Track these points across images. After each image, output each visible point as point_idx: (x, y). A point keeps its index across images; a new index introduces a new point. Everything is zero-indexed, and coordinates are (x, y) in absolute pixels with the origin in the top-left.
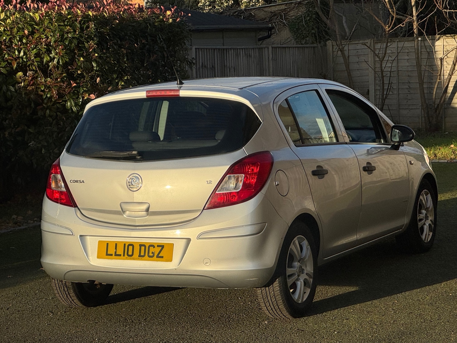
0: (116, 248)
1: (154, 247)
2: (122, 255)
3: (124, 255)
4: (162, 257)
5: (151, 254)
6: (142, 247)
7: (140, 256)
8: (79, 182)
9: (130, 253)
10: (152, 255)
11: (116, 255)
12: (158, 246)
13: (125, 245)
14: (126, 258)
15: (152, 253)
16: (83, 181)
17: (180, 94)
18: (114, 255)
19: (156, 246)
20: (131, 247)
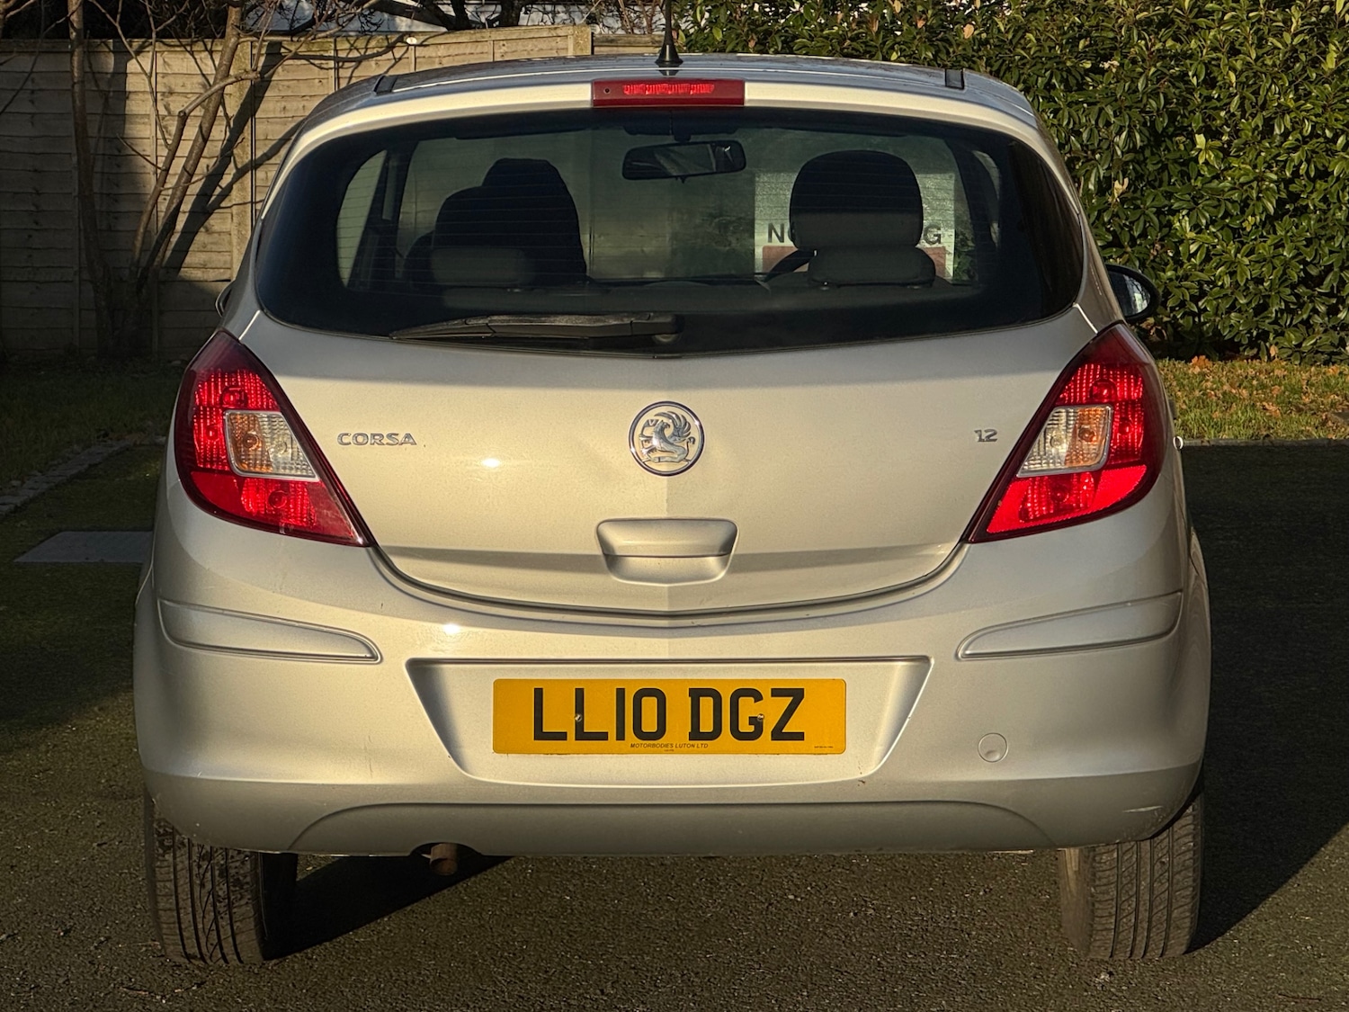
0: (580, 709)
1: (757, 696)
2: (613, 734)
3: (621, 736)
4: (799, 736)
5: (745, 727)
6: (701, 698)
7: (696, 734)
8: (386, 440)
9: (650, 725)
10: (751, 729)
11: (581, 735)
12: (776, 693)
13: (621, 693)
14: (632, 746)
15: (753, 720)
16: (408, 436)
17: (747, 97)
18: (572, 734)
19: (766, 693)
20: (650, 704)
